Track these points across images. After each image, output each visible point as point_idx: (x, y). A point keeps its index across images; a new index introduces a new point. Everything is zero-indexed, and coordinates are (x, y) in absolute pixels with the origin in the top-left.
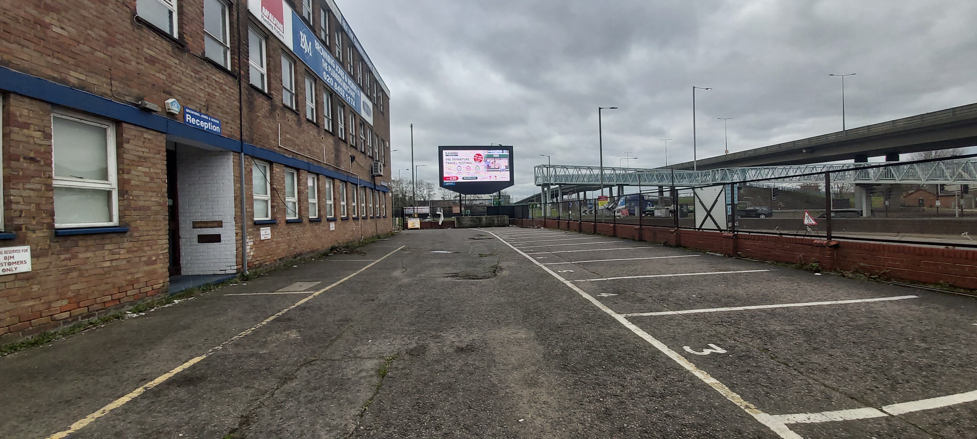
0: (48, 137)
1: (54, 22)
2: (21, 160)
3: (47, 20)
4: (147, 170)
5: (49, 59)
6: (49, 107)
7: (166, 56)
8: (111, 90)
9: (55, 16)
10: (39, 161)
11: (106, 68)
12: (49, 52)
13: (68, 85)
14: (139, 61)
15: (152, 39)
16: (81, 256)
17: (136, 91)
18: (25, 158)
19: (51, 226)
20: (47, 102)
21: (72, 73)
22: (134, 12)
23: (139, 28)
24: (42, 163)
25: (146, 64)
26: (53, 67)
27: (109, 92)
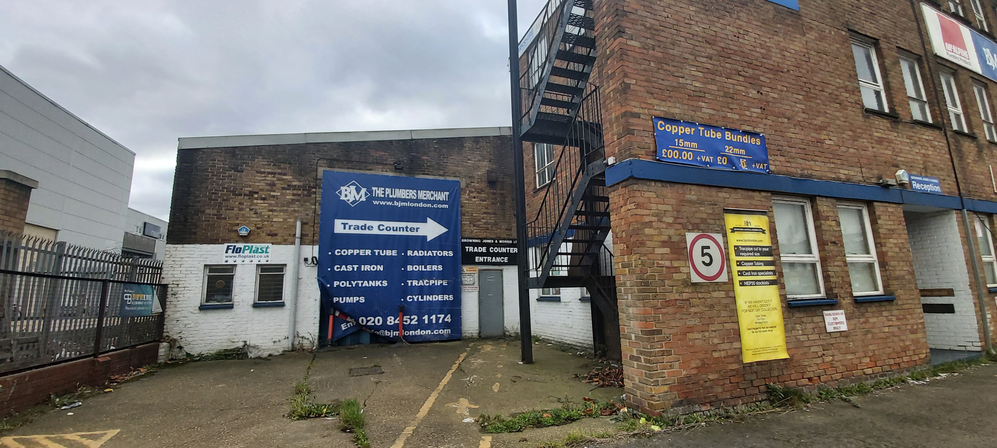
0: (839, 224)
1: (826, 137)
2: (829, 244)
3: (823, 137)
4: (895, 241)
5: (828, 165)
6: (835, 201)
7: (889, 132)
8: (863, 177)
9: (825, 132)
10: (837, 244)
11: (856, 160)
12: (827, 160)
13: (841, 181)
14: (873, 145)
15: (877, 122)
16: (871, 320)
17: (876, 172)
18: (831, 242)
19: (851, 294)
20: (834, 198)
21: (841, 171)
22: (863, 106)
23: (868, 117)
24: (839, 245)
25: (878, 146)
26: (831, 170)
27: (861, 179)
